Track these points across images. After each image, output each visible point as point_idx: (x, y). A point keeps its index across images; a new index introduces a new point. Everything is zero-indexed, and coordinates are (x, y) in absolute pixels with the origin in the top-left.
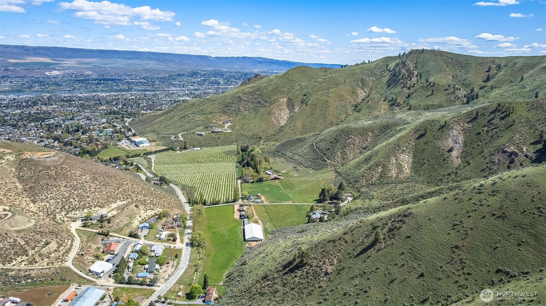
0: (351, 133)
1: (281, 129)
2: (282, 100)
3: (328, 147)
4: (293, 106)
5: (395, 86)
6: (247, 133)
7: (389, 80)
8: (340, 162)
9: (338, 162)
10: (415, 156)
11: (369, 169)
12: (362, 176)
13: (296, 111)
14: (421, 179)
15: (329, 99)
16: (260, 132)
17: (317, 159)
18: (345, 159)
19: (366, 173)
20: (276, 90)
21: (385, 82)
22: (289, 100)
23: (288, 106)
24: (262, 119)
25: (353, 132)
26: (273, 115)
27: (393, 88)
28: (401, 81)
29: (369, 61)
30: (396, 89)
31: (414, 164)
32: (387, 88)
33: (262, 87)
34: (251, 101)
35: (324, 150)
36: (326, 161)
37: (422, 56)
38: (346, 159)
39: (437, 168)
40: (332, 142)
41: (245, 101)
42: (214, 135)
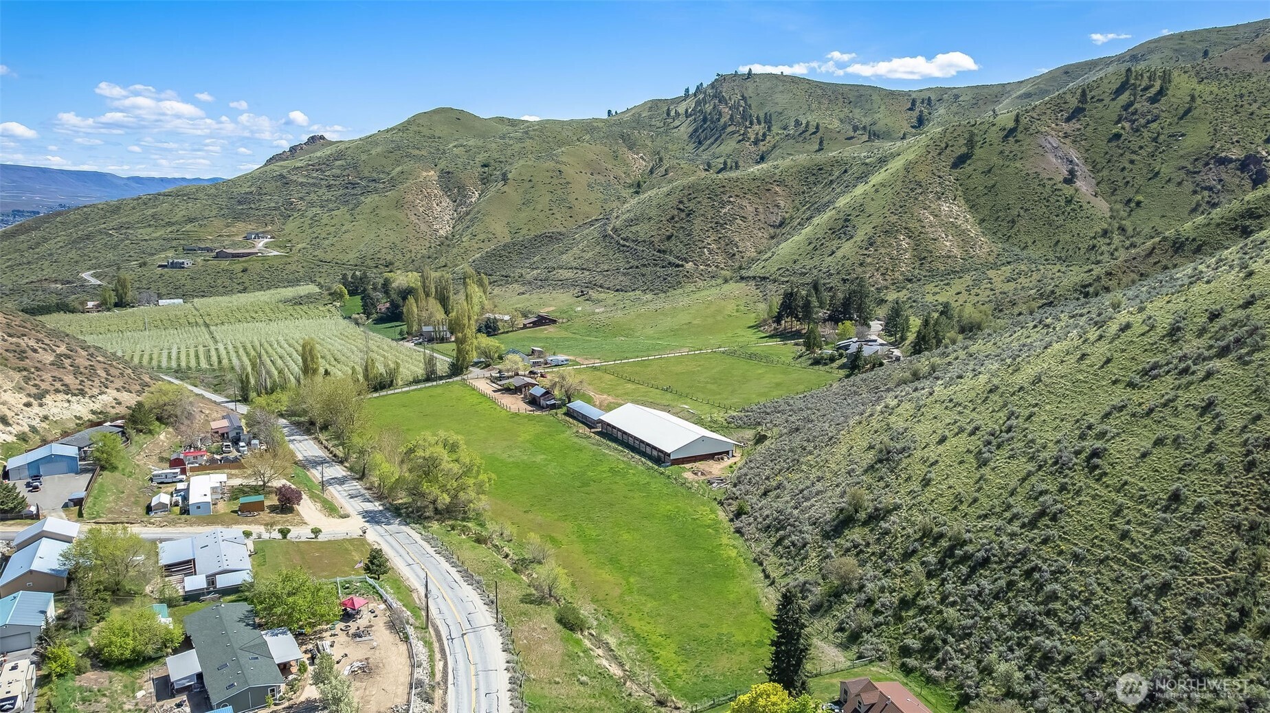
0: (722, 190)
1: (446, 243)
2: (425, 174)
3: (668, 234)
4: (461, 188)
5: (716, 140)
6: (340, 256)
7: (696, 131)
8: (722, 266)
9: (717, 267)
10: (974, 206)
11: (871, 245)
12: (861, 264)
13: (473, 200)
14: (1031, 252)
15: (563, 168)
16: (384, 251)
17: (644, 265)
18: (734, 255)
19: (869, 256)
20: (398, 152)
21: (686, 137)
22: (446, 175)
23: (446, 189)
24: (377, 219)
25: (727, 189)
26: (412, 208)
27: (715, 146)
28: (732, 129)
29: (609, 112)
30: (722, 147)
31: (984, 224)
32: (697, 148)
33: (350, 150)
34: (323, 182)
35: (656, 240)
36: (682, 266)
37: (749, 84)
38: (737, 257)
39: (1061, 222)
40: (673, 218)
41: (302, 184)
42: (225, 264)
